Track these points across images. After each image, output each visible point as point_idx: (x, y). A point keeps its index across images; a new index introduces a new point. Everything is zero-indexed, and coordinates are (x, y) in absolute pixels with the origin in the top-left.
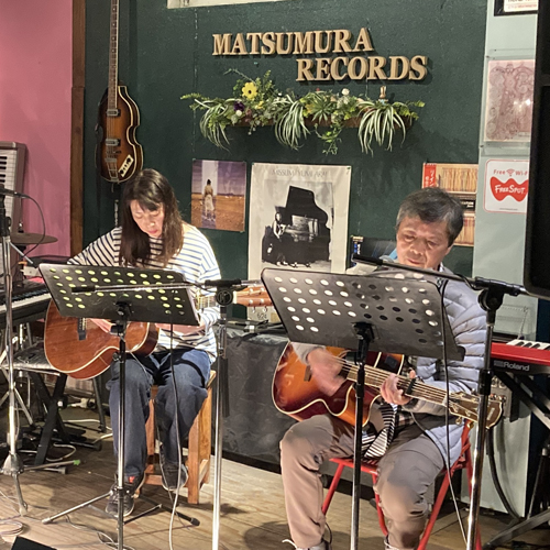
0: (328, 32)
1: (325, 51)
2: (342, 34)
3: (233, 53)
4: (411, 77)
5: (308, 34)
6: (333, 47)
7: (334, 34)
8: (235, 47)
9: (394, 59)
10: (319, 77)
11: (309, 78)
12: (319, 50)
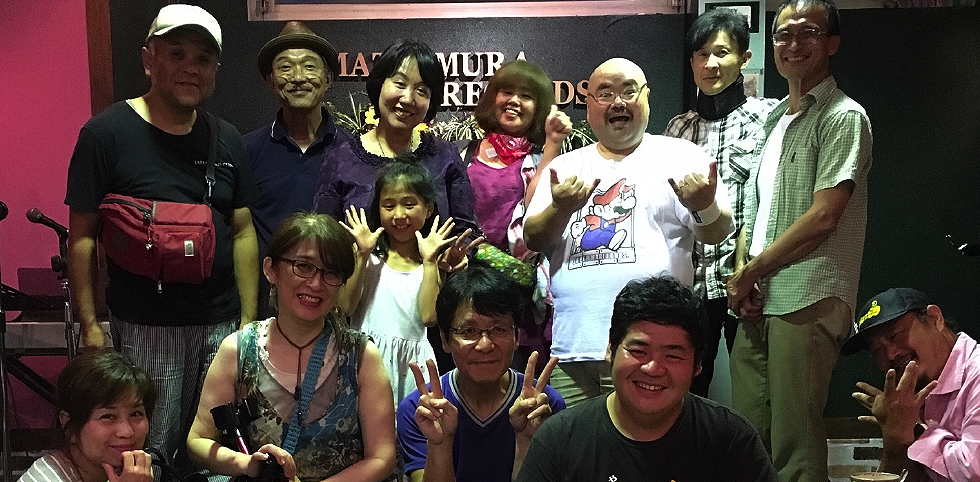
0: (479, 54)
1: (476, 74)
2: (495, 59)
3: (353, 74)
4: (578, 101)
5: (454, 56)
6: (486, 70)
7: (484, 58)
8: (356, 67)
9: (558, 84)
10: (470, 102)
11: (458, 103)
12: (467, 72)
